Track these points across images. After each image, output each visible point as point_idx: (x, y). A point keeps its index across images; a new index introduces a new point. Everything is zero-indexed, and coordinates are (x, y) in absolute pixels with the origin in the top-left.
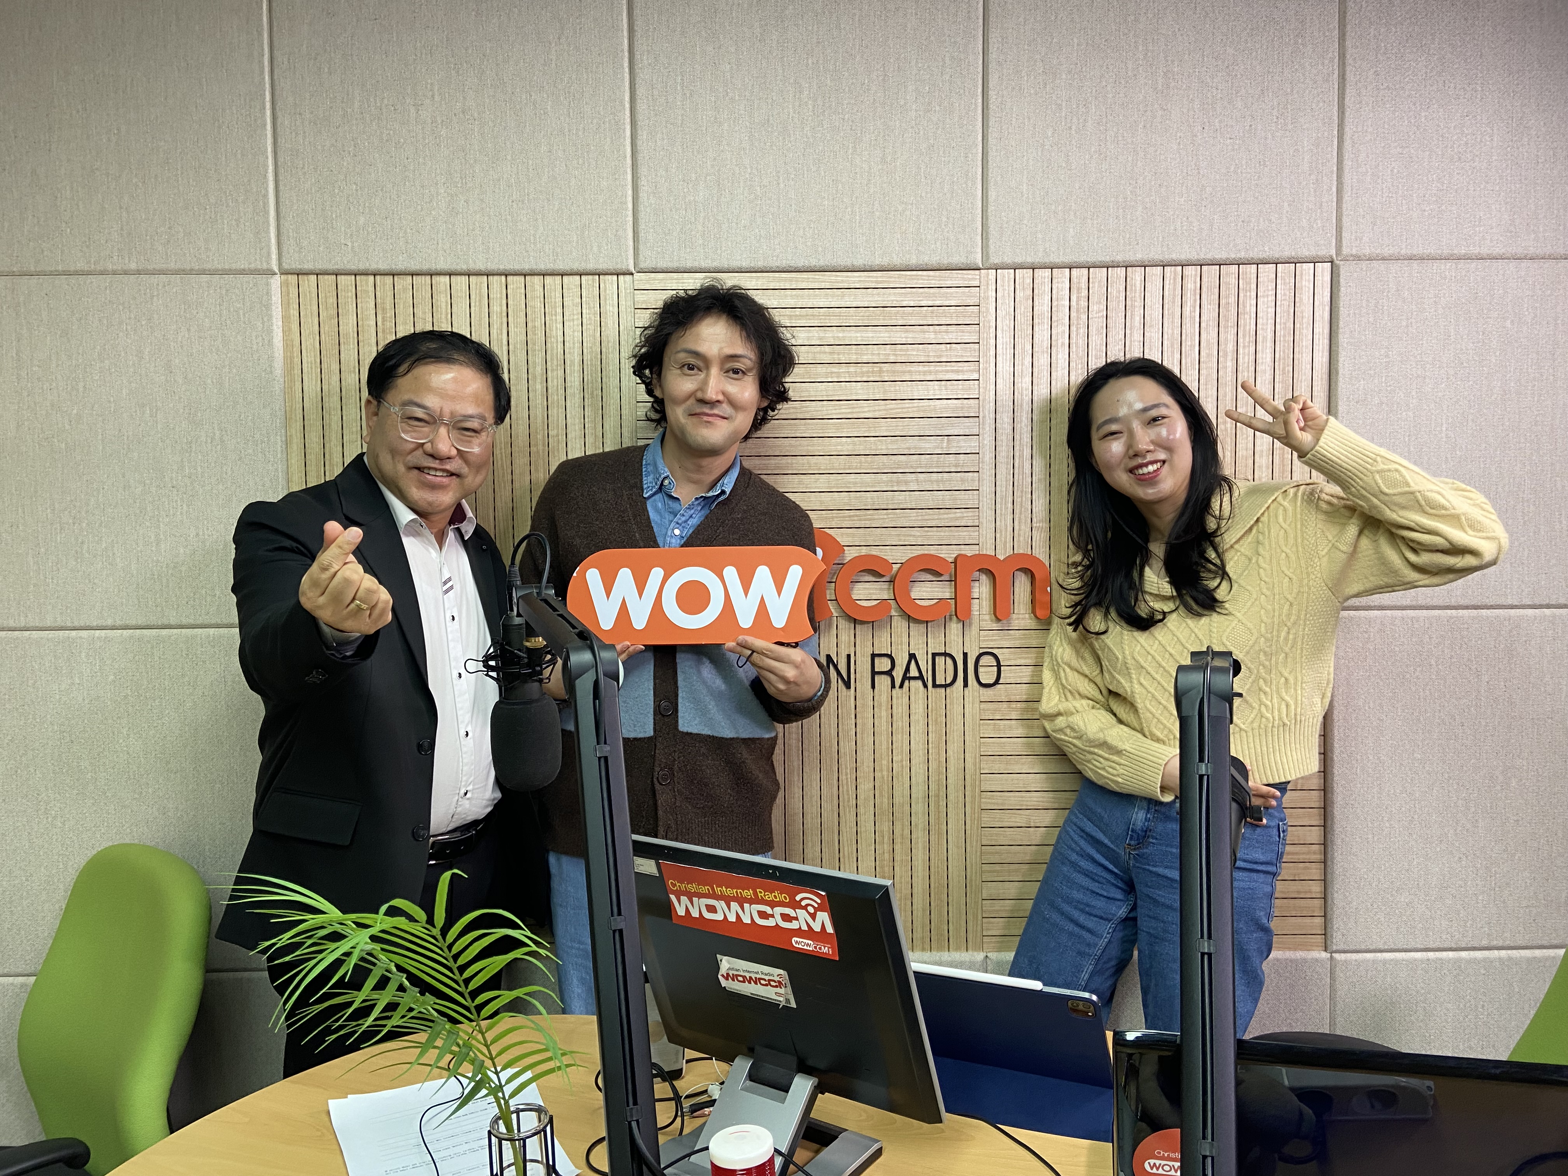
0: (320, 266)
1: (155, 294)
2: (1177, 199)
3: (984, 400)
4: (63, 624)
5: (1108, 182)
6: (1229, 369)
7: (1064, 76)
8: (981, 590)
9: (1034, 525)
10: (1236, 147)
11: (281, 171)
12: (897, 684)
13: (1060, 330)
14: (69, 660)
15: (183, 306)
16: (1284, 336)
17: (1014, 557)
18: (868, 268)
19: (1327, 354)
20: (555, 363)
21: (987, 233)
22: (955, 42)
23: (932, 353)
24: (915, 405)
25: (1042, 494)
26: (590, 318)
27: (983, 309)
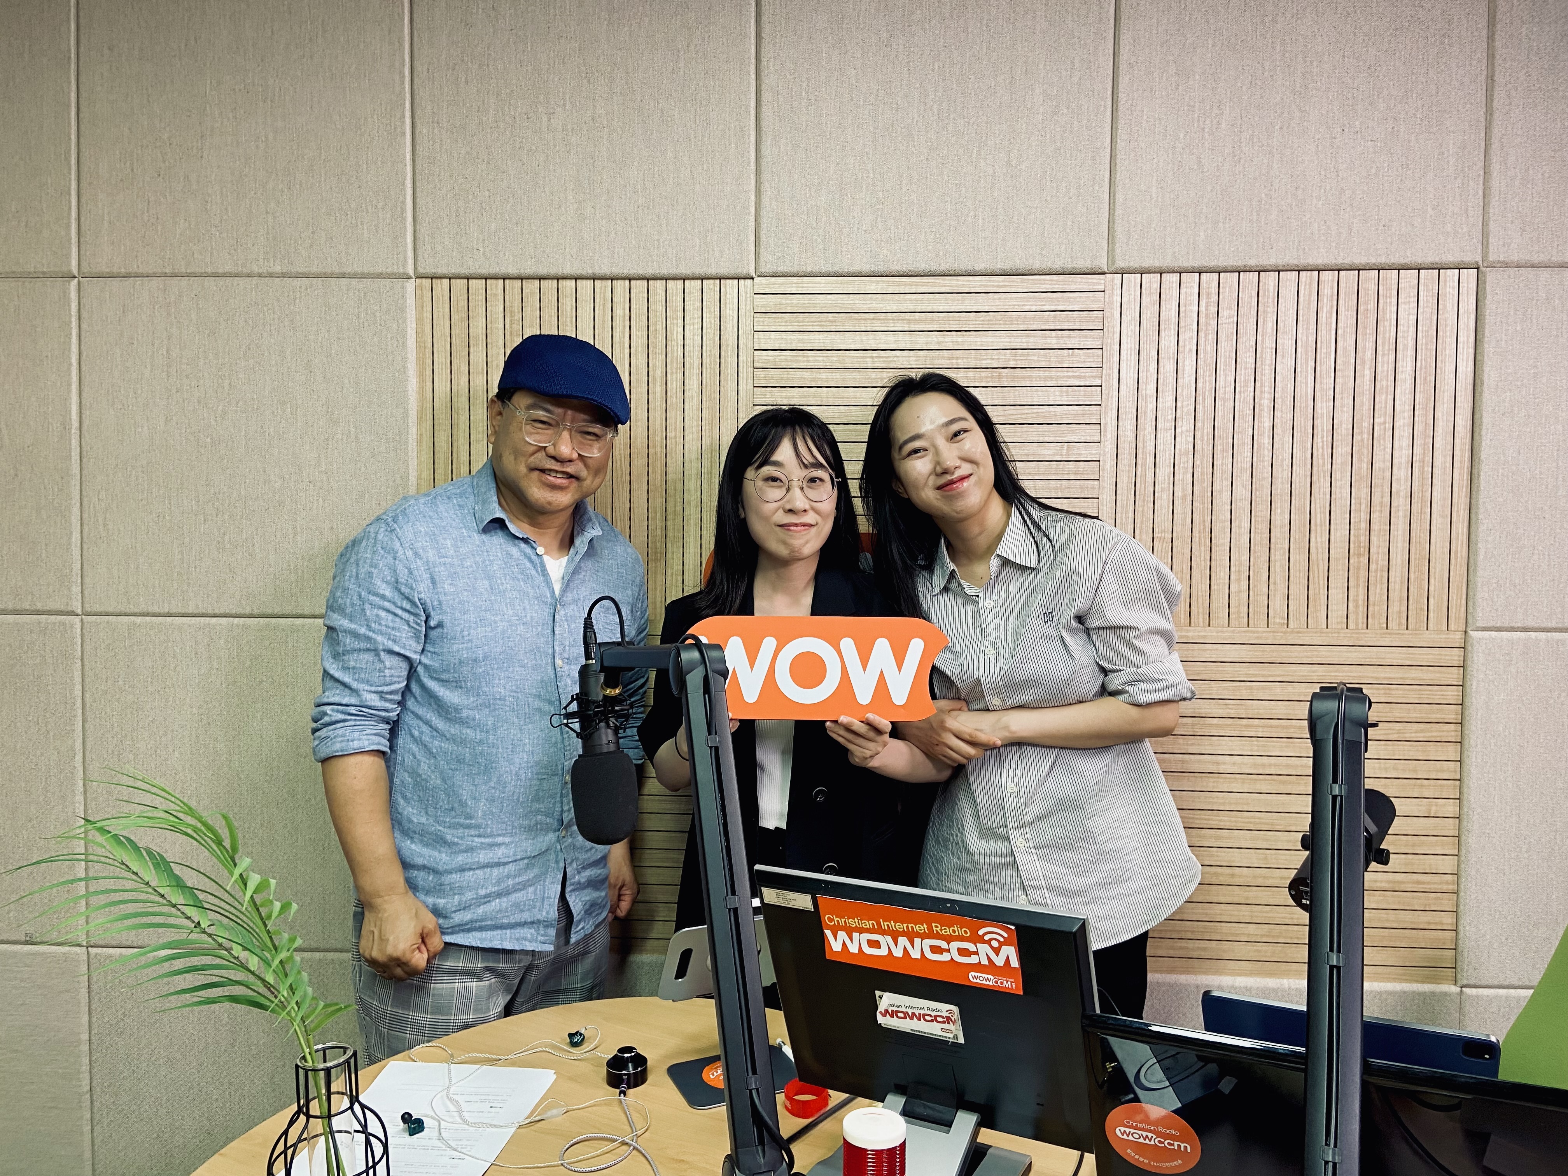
0: (453, 270)
1: (298, 296)
2: (1315, 201)
3: (1107, 406)
4: (204, 611)
5: (1242, 185)
6: (1367, 378)
7: (1197, 77)
9: (1156, 535)
10: (1378, 149)
11: (418, 177)
13: (1187, 336)
15: (324, 309)
16: (1427, 344)
18: (989, 272)
19: (1471, 364)
20: (675, 366)
21: (1113, 237)
22: (1085, 44)
23: (1053, 358)
24: (1035, 411)
25: (1165, 504)
26: (710, 322)
27: (1107, 314)
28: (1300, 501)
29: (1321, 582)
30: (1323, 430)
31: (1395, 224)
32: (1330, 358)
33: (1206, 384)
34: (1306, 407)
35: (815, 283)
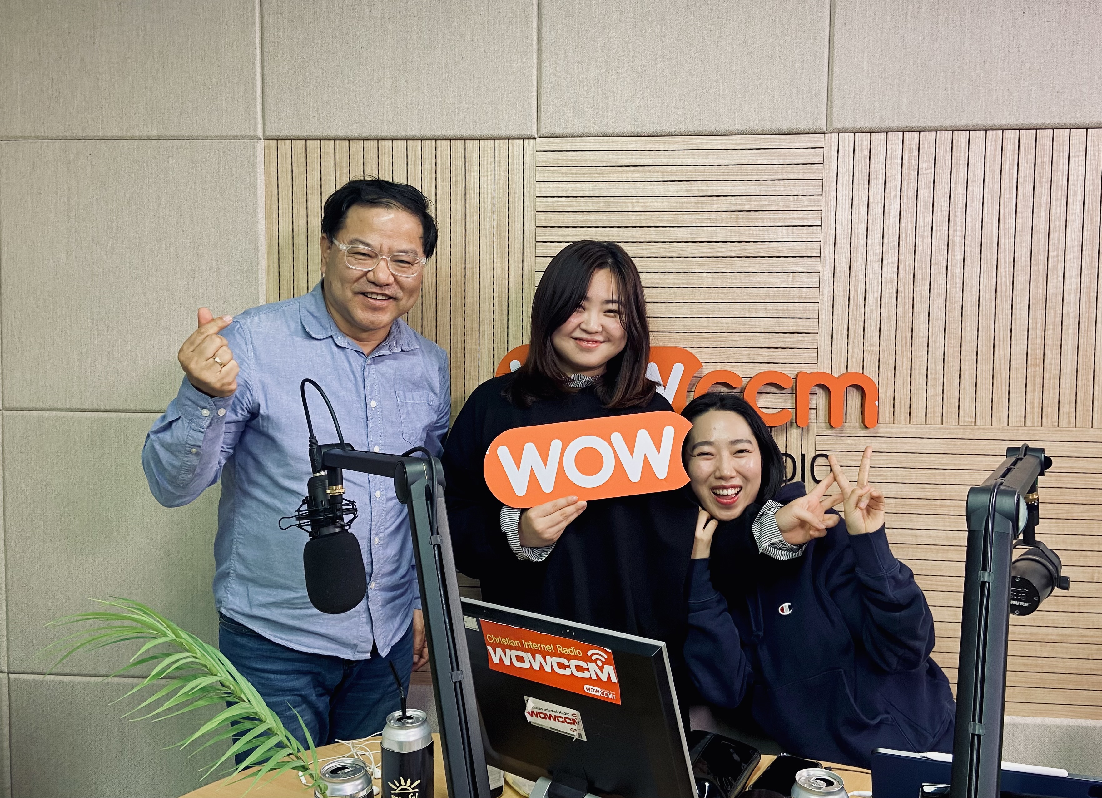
0: (293, 133)
1: (171, 155)
2: (999, 72)
3: (825, 242)
4: (97, 407)
5: (939, 59)
8: (818, 402)
9: (866, 348)
10: (1053, 29)
11: (266, 58)
13: (892, 185)
14: (102, 435)
15: (191, 164)
16: (1093, 191)
17: (847, 375)
18: (728, 132)
20: (472, 210)
21: (831, 103)
23: (781, 203)
24: (766, 246)
25: (873, 323)
26: (500, 175)
27: (826, 166)
28: (986, 321)
29: (1004, 388)
30: (1005, 262)
31: (1067, 91)
32: (1012, 202)
33: (908, 224)
34: (992, 243)
35: (586, 142)
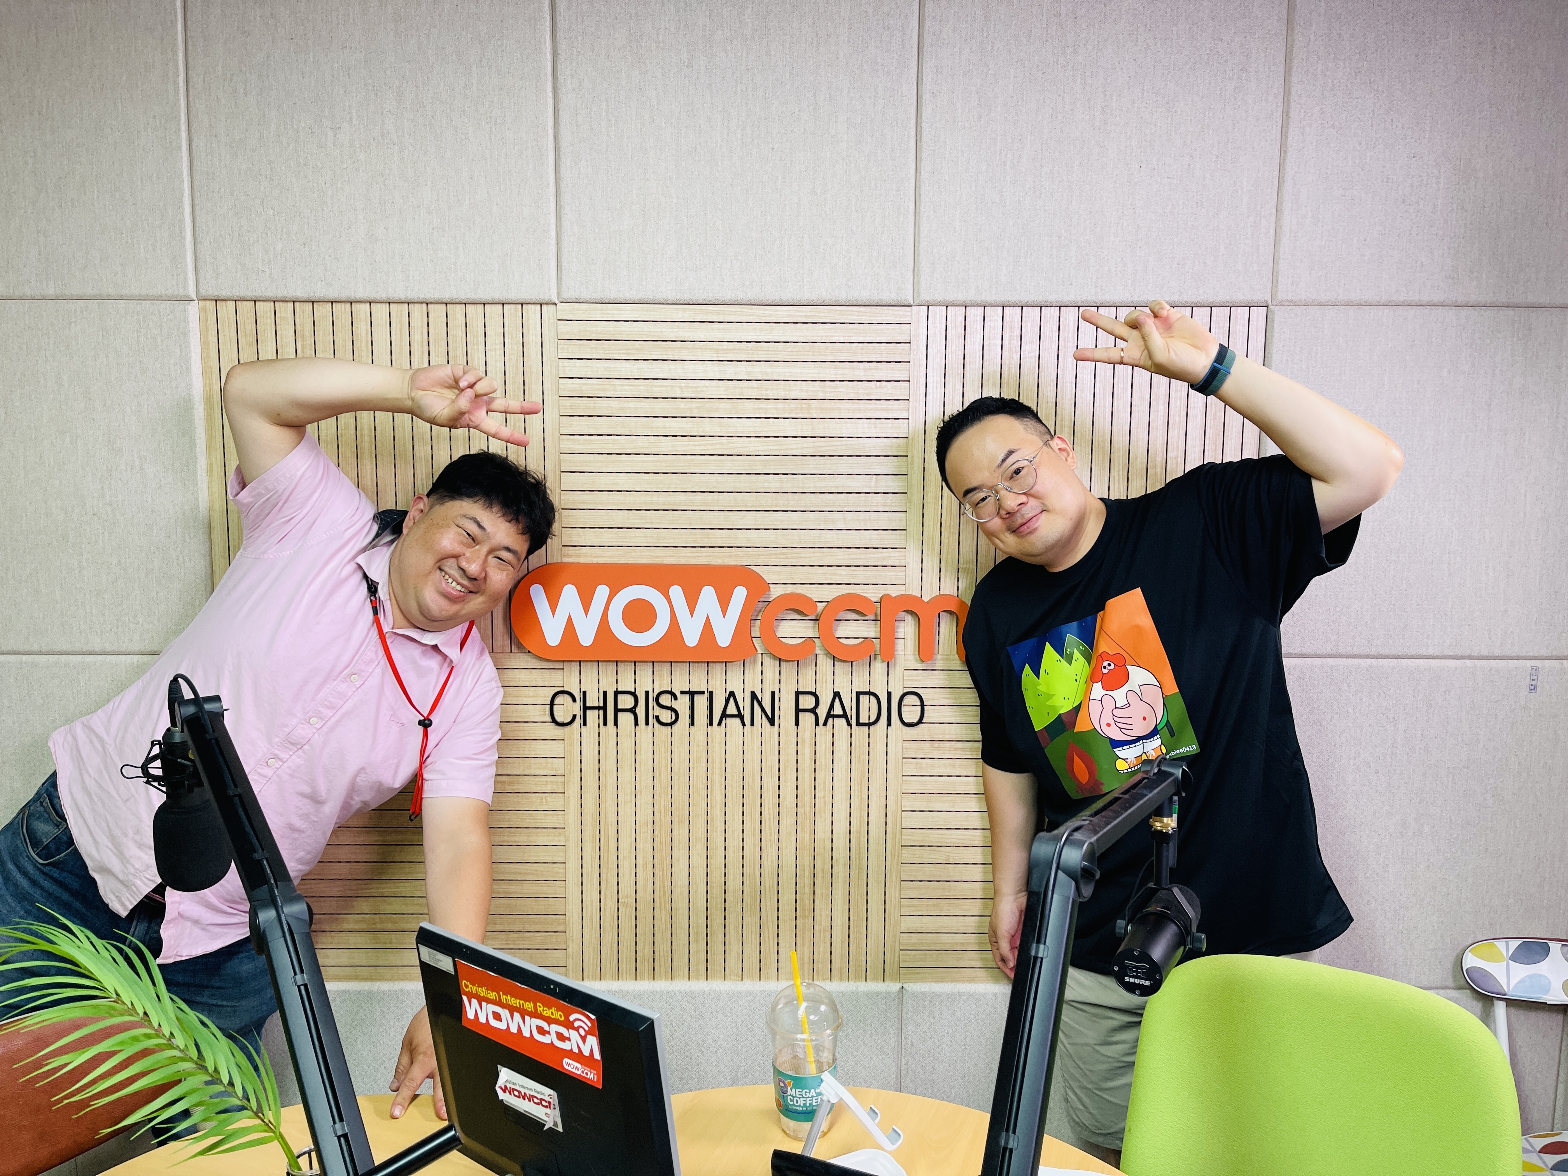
0: (237, 293)
1: (73, 319)
2: (1112, 238)
3: (913, 439)
5: (1043, 220)
7: (999, 109)
8: (907, 630)
9: (961, 566)
10: (1173, 186)
11: (197, 194)
12: (821, 721)
13: (992, 370)
15: (101, 332)
17: (941, 598)
18: (797, 302)
21: (918, 269)
22: (889, 72)
23: (862, 390)
24: (844, 443)
25: (970, 536)
26: (513, 349)
27: (913, 346)
31: (1188, 262)
